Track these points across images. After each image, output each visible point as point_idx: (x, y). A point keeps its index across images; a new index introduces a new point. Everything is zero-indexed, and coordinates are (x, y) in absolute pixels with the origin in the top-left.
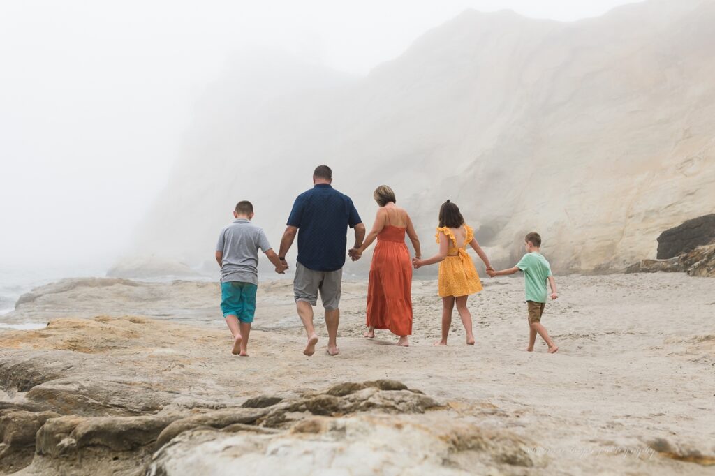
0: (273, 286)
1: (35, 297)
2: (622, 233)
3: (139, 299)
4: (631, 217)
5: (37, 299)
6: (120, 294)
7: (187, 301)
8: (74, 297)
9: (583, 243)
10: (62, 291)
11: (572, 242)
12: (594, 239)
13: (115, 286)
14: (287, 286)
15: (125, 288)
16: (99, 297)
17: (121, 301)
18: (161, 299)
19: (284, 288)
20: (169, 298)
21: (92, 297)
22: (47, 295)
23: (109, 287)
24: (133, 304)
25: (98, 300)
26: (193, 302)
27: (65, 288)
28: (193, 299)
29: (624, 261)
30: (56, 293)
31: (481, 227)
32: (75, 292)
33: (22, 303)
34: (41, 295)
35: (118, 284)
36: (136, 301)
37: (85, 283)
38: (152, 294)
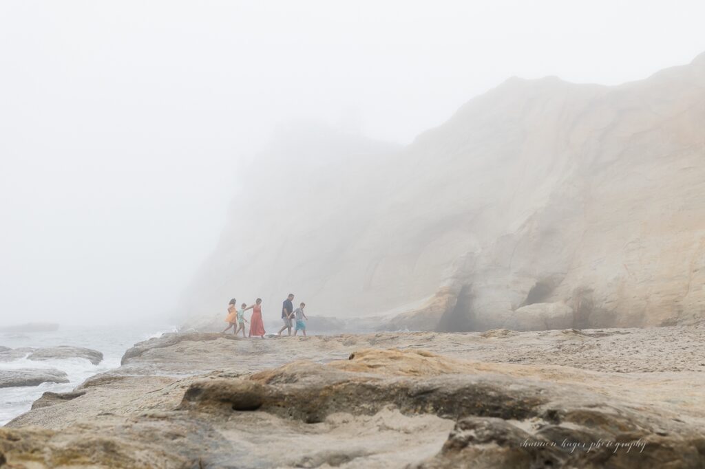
0: (378, 339)
1: (142, 352)
2: (688, 287)
3: (245, 353)
4: (696, 271)
5: (145, 354)
6: (226, 347)
7: (294, 355)
8: (181, 351)
9: (647, 298)
10: (167, 346)
11: (635, 297)
12: (658, 293)
13: (219, 340)
14: (393, 338)
15: (230, 342)
16: (205, 351)
17: (228, 354)
18: (267, 352)
19: (390, 341)
20: (274, 351)
21: (200, 351)
22: (153, 349)
23: (214, 341)
24: (240, 357)
25: (205, 353)
26: (301, 355)
27: (170, 342)
28: (300, 352)
29: (694, 315)
30: (162, 347)
31: (537, 284)
32: (180, 346)
33: (130, 357)
34: (147, 350)
35: (221, 338)
36: (242, 354)
37: (189, 337)
38: (257, 348)
